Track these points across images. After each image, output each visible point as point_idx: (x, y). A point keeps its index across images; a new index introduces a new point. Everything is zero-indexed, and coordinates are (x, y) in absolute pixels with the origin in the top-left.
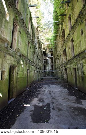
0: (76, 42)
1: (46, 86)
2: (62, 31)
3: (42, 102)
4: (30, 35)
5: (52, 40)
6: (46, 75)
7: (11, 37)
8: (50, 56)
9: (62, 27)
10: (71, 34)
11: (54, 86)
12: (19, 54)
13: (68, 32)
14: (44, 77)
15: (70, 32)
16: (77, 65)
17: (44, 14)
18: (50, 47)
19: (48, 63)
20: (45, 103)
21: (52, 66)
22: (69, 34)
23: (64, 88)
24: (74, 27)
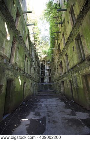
0: (70, 57)
1: (43, 100)
2: (58, 46)
3: (38, 115)
4: (27, 49)
5: (49, 53)
6: (44, 88)
7: (10, 53)
8: (48, 68)
9: (58, 42)
10: (66, 49)
11: (51, 100)
12: (16, 68)
13: (63, 47)
14: (42, 90)
15: (64, 47)
16: (72, 78)
17: (41, 30)
18: (47, 60)
19: (46, 75)
20: (41, 116)
21: (50, 78)
22: (64, 49)
23: (61, 101)
24: (68, 44)
